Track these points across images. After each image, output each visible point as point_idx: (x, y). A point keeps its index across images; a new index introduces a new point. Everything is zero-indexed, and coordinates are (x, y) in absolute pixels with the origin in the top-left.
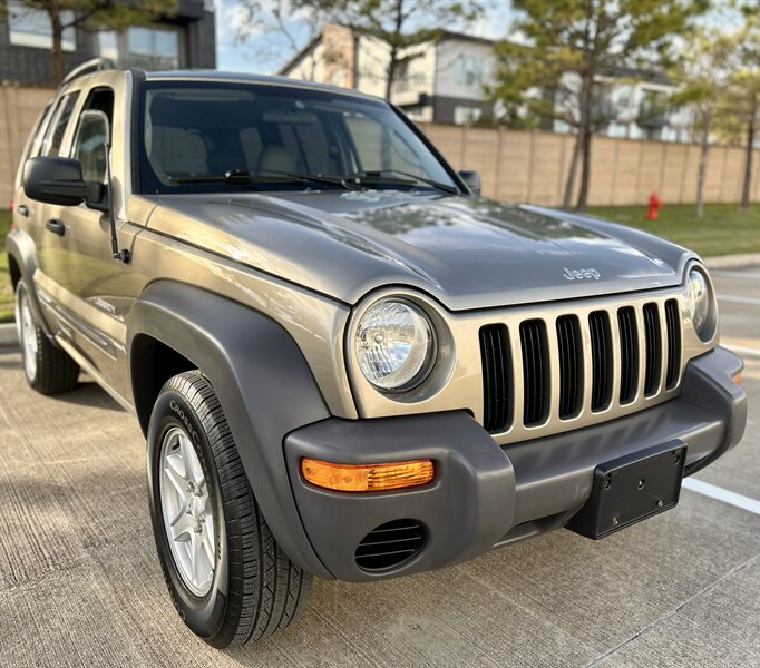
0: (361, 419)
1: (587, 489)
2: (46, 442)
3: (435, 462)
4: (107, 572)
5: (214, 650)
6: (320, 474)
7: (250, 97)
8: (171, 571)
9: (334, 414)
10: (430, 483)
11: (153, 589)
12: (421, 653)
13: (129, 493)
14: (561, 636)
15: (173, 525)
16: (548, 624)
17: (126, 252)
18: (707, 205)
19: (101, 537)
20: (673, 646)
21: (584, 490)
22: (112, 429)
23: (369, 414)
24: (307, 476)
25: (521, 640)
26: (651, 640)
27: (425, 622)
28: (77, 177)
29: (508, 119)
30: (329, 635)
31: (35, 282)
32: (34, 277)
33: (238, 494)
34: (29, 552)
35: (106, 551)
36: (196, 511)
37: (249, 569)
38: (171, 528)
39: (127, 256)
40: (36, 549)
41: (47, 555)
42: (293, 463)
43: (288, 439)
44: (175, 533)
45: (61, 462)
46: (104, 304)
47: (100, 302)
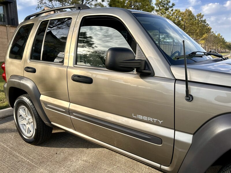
28: (131, 58)
31: (43, 101)
32: (40, 99)
39: (192, 99)
46: (145, 118)
47: (140, 117)
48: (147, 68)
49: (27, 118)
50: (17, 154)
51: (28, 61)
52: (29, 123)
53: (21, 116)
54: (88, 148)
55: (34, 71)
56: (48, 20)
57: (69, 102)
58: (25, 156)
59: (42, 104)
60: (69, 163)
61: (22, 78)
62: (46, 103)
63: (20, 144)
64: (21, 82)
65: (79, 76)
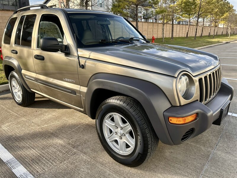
0: (180, 106)
3: (197, 114)
5: (129, 167)
12: (176, 158)
13: (73, 131)
16: (198, 146)
19: (76, 144)
20: (225, 145)
22: (54, 114)
25: (195, 150)
26: (220, 145)
28: (57, 44)
30: (153, 158)
31: (23, 73)
32: (22, 72)
33: (145, 128)
34: (59, 152)
35: (80, 148)
36: (120, 133)
37: (150, 146)
38: (108, 139)
39: (83, 67)
40: (60, 151)
41: (64, 152)
42: (167, 119)
43: (164, 113)
44: (110, 140)
45: (46, 126)
46: (69, 80)
47: (66, 79)
48: (67, 50)
49: (18, 88)
50: (11, 111)
51: (14, 45)
52: (19, 91)
53: (14, 86)
54: (59, 109)
55: (17, 53)
56: (25, 15)
57: (36, 73)
58: (15, 112)
59: (24, 77)
60: (42, 116)
61: (10, 58)
62: (25, 75)
63: (14, 106)
64: (10, 60)
65: (38, 56)
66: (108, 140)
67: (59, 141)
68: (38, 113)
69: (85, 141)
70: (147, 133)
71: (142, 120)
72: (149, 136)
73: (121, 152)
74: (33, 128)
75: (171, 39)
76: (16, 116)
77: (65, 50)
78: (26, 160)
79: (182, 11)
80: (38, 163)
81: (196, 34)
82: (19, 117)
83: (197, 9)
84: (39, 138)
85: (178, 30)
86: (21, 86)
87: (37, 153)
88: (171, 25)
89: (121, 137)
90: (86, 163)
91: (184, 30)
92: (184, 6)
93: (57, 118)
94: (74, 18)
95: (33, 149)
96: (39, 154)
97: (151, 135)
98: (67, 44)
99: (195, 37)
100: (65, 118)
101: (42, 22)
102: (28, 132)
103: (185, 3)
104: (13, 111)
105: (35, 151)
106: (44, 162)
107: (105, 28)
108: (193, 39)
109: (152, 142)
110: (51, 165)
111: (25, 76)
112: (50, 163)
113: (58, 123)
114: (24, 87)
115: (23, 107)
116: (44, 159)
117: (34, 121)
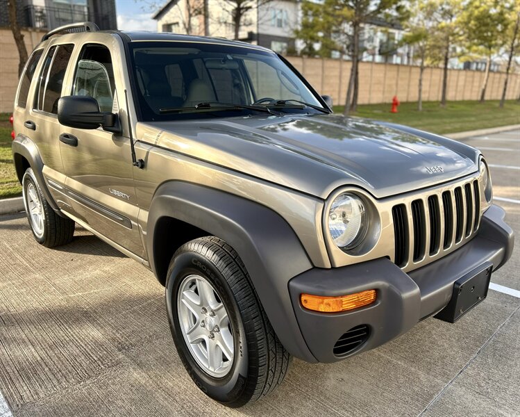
0: (333, 268)
1: (450, 296)
2: (65, 280)
3: (377, 290)
4: (140, 365)
5: (227, 408)
6: (312, 303)
7: (196, 51)
8: (190, 363)
9: (316, 265)
10: (374, 303)
11: (174, 373)
12: (349, 395)
13: (134, 311)
14: (422, 376)
15: (188, 334)
16: (413, 369)
17: (141, 161)
18: (424, 102)
19: (127, 343)
21: (448, 297)
22: (107, 269)
23: (338, 265)
24: (304, 304)
26: (470, 372)
27: (345, 376)
28: (96, 110)
29: (307, 50)
30: (293, 391)
31: (44, 174)
32: (43, 171)
33: (253, 316)
34: (83, 358)
35: (134, 351)
36: (210, 325)
37: (262, 361)
38: (188, 336)
39: (143, 164)
40: (87, 355)
41: (96, 359)
42: (296, 297)
43: (291, 283)
44: (191, 339)
45: (80, 294)
46: (118, 193)
48: (116, 125)
49: (38, 205)
50: (18, 257)
51: (31, 111)
52: (40, 212)
53: (32, 201)
55: (34, 128)
56: (56, 46)
57: (65, 174)
58: (26, 260)
59: (46, 181)
60: (81, 271)
61: (24, 138)
63: (30, 245)
64: (22, 144)
65: (67, 136)
66: (188, 339)
67: (94, 333)
68: (74, 264)
69: (150, 336)
70: (256, 328)
71: (247, 298)
72: (262, 337)
73: (211, 369)
74: (50, 297)
75: (441, 105)
76: (26, 268)
77: (113, 126)
78: (8, 368)
79: (469, 38)
80: (29, 379)
81: (504, 95)
82: (30, 271)
83: (510, 32)
84: (53, 322)
85: (461, 83)
86: (43, 202)
87: (36, 354)
88: (443, 72)
89: (213, 334)
90: (134, 389)
91: (476, 84)
92: (475, 25)
93: (111, 278)
94: (149, 53)
95: (30, 346)
96: (39, 358)
97: (266, 334)
98: (118, 112)
99: (503, 101)
100: (127, 280)
101: (81, 61)
102: (36, 305)
103: (477, 19)
104: (23, 256)
105: (33, 350)
106: (44, 378)
107: (241, 78)
108: (497, 105)
109: (269, 351)
110: (55, 386)
111: (48, 179)
112: (55, 382)
113: (106, 291)
114: (48, 204)
115: (47, 249)
116: (47, 369)
117: (58, 282)
